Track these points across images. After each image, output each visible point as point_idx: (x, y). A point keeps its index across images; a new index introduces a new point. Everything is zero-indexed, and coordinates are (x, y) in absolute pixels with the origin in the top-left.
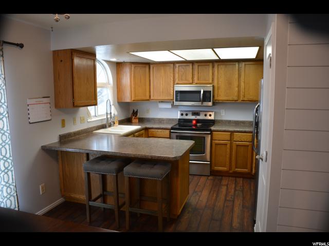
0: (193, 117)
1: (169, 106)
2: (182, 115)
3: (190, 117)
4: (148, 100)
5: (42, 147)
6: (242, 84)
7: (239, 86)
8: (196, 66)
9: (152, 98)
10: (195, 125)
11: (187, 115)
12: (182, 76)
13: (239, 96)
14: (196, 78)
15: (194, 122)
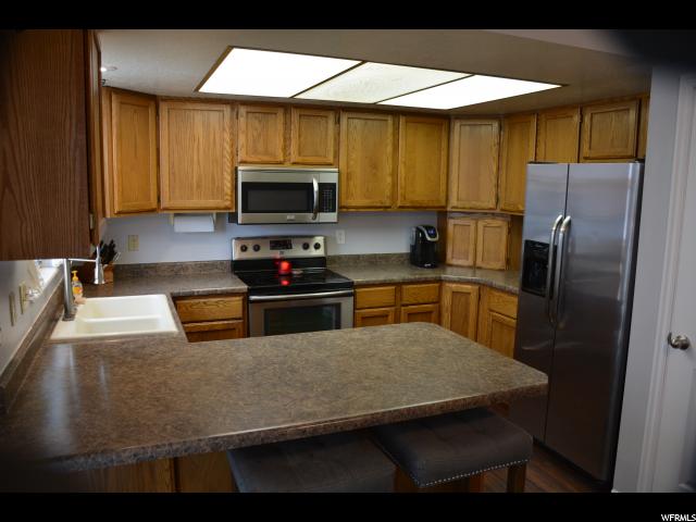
0: (277, 254)
1: (207, 226)
2: (244, 249)
3: (266, 253)
4: (153, 211)
6: (402, 169)
7: (394, 174)
8: (295, 115)
9: (165, 203)
10: (289, 275)
11: (257, 248)
12: (254, 141)
13: (393, 197)
14: (293, 148)
15: (285, 265)
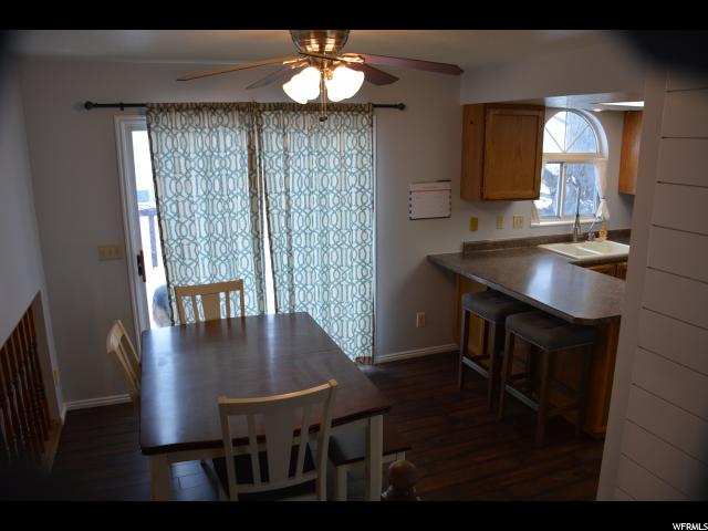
5: (429, 257)
